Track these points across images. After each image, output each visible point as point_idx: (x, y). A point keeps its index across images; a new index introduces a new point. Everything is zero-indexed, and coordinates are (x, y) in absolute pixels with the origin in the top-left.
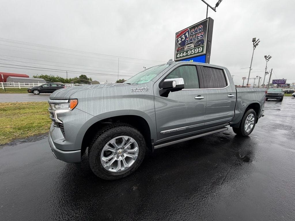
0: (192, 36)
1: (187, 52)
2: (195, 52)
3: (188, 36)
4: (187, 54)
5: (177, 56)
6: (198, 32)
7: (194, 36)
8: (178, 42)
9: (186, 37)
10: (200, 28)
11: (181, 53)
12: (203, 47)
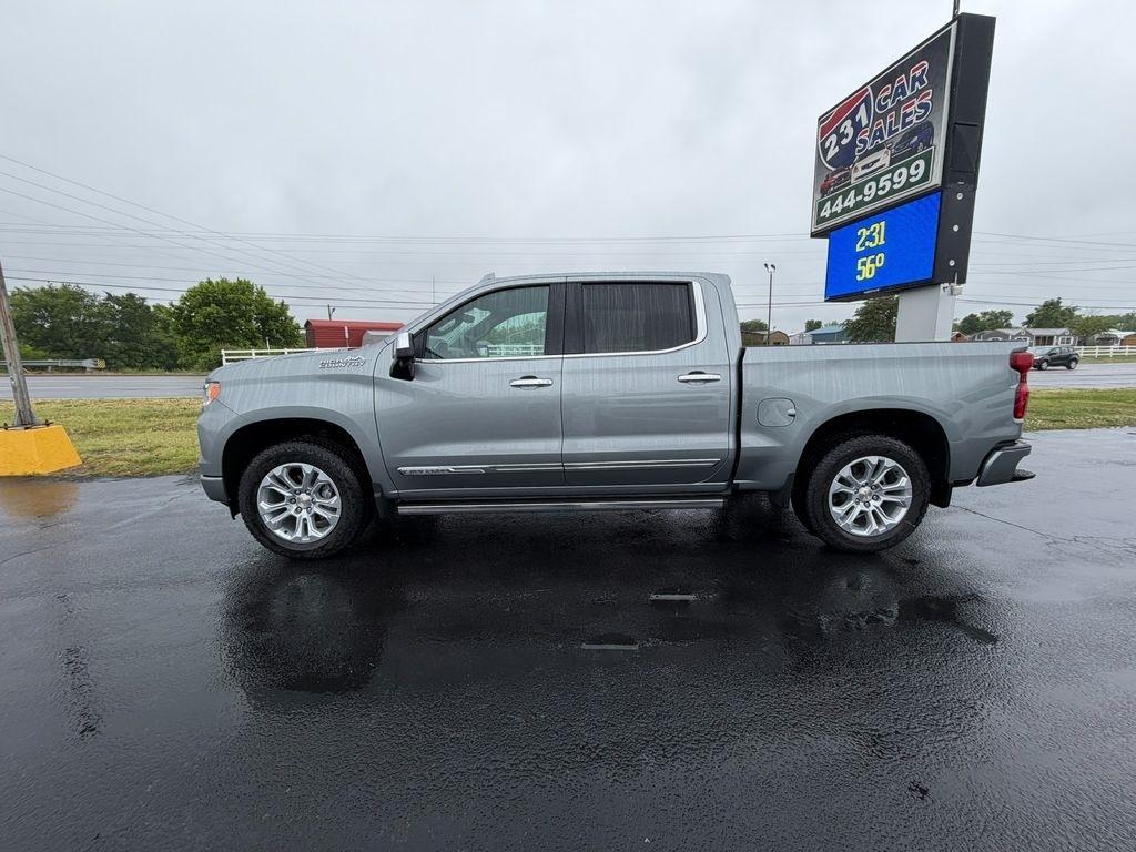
0: (884, 117)
1: (859, 190)
2: (893, 183)
3: (864, 123)
4: (860, 198)
5: (822, 215)
6: (909, 94)
7: (891, 118)
8: (825, 152)
9: (857, 126)
10: (918, 73)
11: (836, 197)
12: (928, 158)
